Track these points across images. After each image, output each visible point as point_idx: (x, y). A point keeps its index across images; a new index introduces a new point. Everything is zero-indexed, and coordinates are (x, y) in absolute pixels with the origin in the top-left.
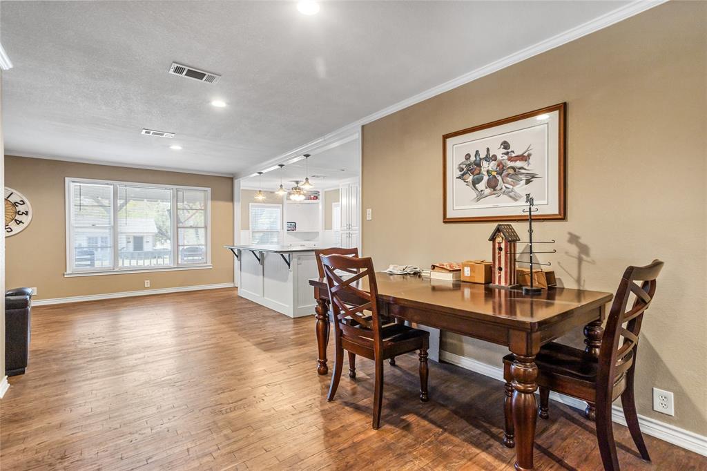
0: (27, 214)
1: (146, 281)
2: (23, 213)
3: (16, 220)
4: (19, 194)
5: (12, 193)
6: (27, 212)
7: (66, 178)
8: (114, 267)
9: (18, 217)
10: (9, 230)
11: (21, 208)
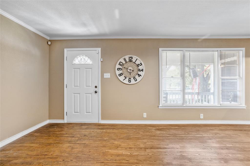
0: (143, 71)
1: (201, 114)
2: (141, 70)
3: (138, 74)
4: (140, 60)
5: (137, 59)
6: (143, 69)
7: (160, 48)
8: (183, 104)
9: (139, 73)
10: (136, 80)
11: (140, 68)
